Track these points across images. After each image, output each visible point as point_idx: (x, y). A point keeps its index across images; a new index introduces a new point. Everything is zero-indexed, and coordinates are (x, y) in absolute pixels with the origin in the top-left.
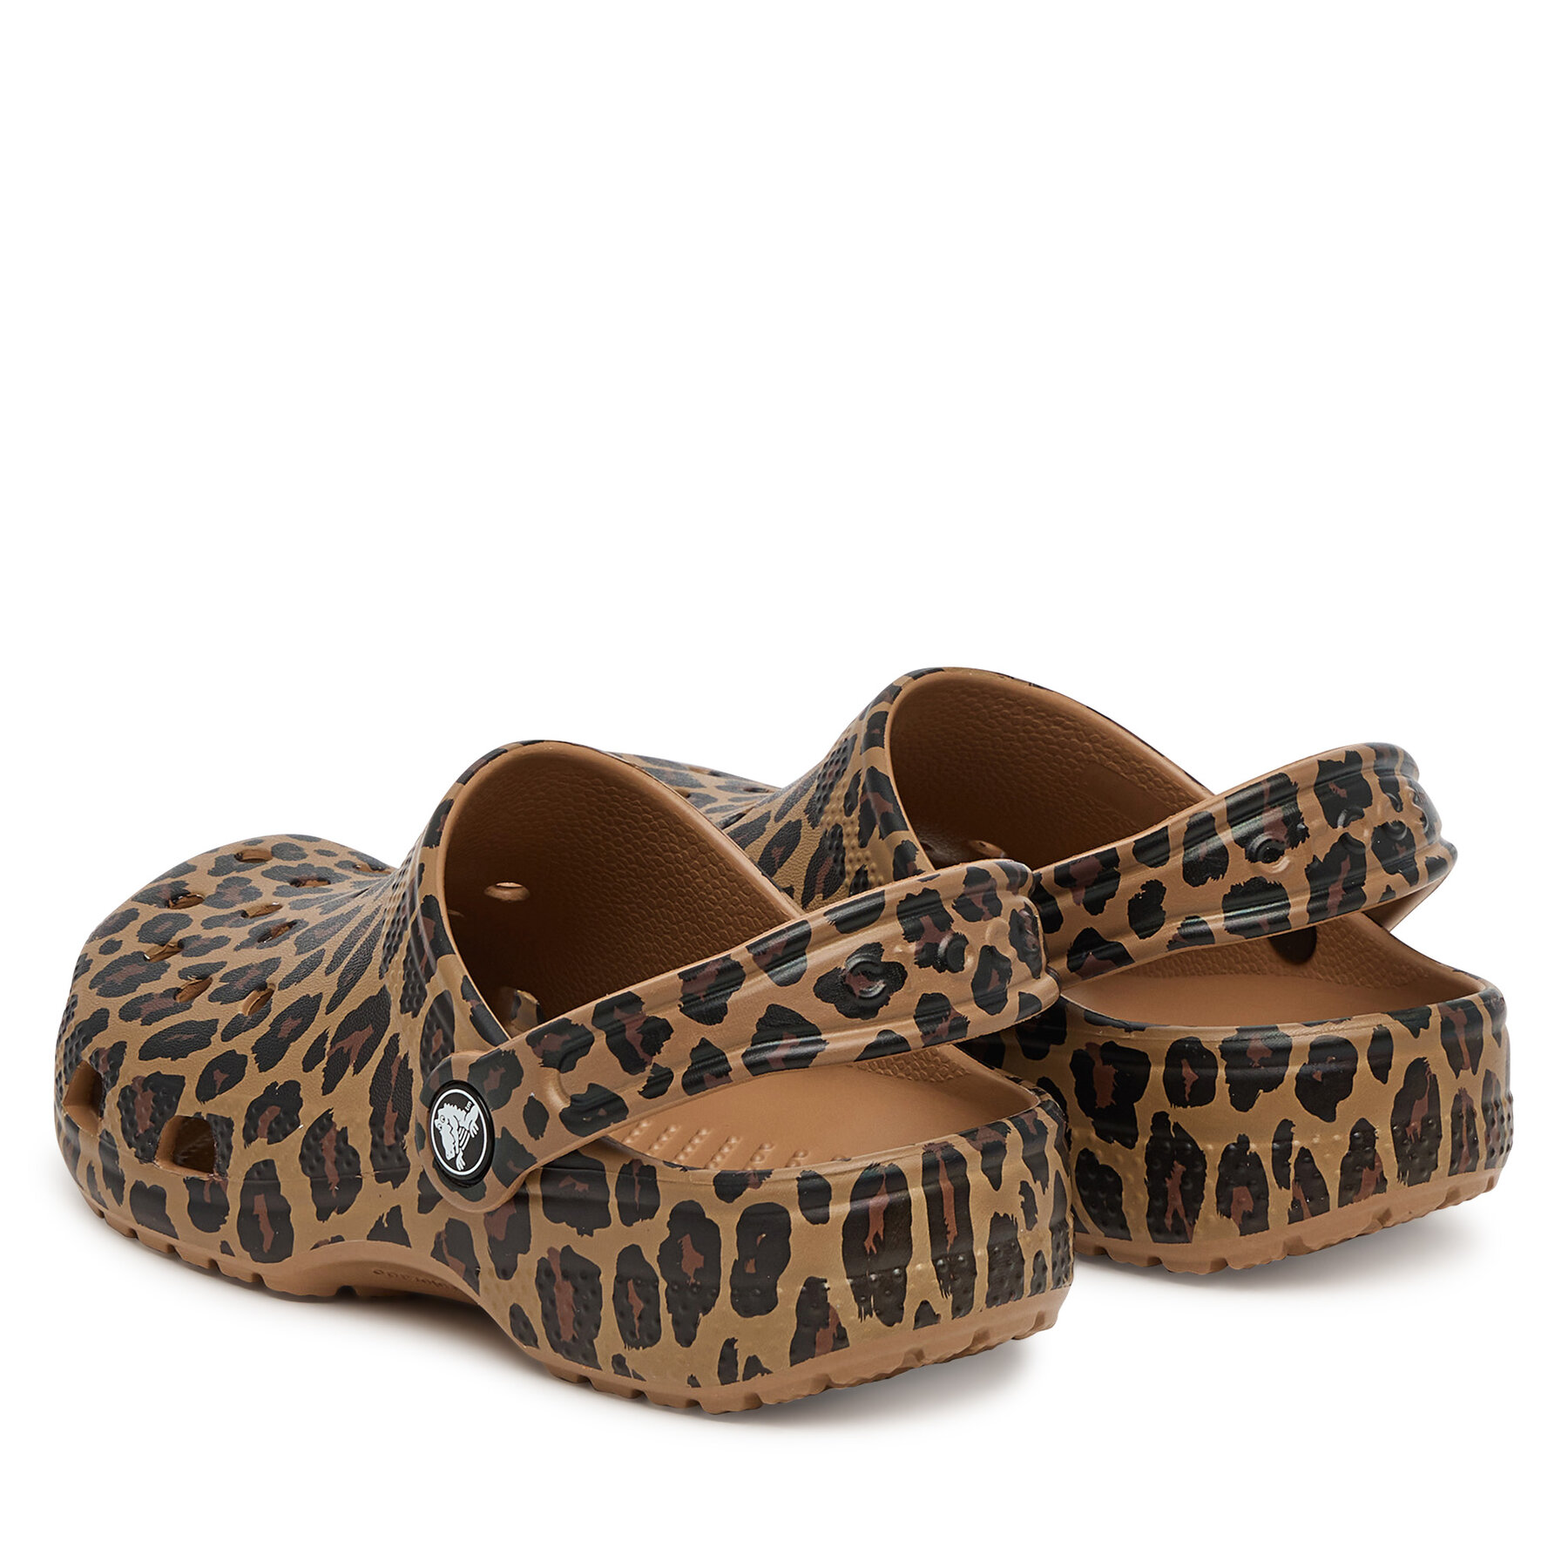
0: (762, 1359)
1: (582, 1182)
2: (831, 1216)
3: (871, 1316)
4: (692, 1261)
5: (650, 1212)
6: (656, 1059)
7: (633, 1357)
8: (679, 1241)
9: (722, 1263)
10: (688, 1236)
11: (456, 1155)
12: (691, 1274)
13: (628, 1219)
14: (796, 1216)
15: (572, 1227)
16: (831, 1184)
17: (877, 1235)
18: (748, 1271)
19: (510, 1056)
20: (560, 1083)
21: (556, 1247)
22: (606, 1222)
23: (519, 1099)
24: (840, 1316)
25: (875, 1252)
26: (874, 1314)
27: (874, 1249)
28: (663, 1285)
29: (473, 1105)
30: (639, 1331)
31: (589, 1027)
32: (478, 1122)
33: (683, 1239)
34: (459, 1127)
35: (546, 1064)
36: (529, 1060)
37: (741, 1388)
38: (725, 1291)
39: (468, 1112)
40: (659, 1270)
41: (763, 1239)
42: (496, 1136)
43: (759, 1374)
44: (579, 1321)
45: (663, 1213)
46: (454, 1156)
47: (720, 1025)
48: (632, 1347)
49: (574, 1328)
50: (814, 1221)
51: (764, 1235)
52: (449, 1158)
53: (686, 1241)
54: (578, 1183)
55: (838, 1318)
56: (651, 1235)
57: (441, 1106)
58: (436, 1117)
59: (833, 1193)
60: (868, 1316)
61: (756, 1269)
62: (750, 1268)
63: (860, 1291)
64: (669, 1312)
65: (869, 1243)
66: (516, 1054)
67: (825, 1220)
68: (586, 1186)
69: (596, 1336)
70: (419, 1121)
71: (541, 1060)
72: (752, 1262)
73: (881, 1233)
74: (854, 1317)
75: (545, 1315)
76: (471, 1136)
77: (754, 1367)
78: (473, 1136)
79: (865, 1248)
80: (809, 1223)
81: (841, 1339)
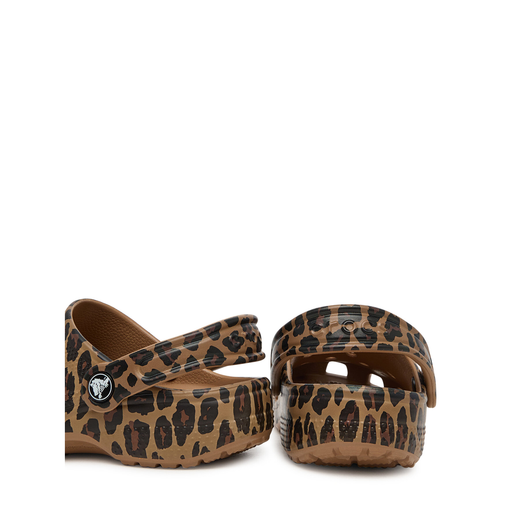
0: (208, 447)
1: (144, 398)
2: (230, 400)
3: (241, 431)
4: (185, 418)
5: (169, 405)
6: (176, 361)
7: (161, 452)
8: (180, 412)
9: (195, 418)
10: (184, 410)
11: (99, 394)
12: (184, 423)
13: (161, 407)
14: (219, 401)
15: (139, 413)
16: (229, 391)
17: (242, 406)
18: (204, 419)
19: (123, 362)
20: (141, 369)
21: (132, 421)
22: (153, 409)
23: (126, 374)
24: (233, 432)
25: (242, 411)
26: (242, 431)
27: (242, 410)
28: (173, 427)
29: (107, 378)
30: (163, 443)
31: (153, 351)
32: (109, 383)
33: (182, 412)
34: (101, 385)
35: (136, 364)
36: (130, 362)
37: (199, 457)
38: (196, 426)
39: (104, 380)
40: (172, 423)
41: (209, 409)
42: (115, 387)
43: (206, 452)
44: (139, 443)
45: (175, 404)
46: (98, 394)
47: (196, 351)
48: (160, 449)
49: (138, 446)
50: (225, 403)
51: (210, 408)
52: (95, 395)
53: (183, 412)
54: (142, 399)
55: (232, 432)
56: (169, 412)
57: (93, 379)
58: (91, 383)
59: (230, 394)
60: (240, 432)
61: (207, 418)
62: (205, 418)
63: (238, 424)
64: (176, 436)
65: (241, 409)
66: (125, 361)
67: (228, 402)
68: (145, 400)
69: (147, 447)
70: (84, 385)
71: (135, 362)
72: (206, 416)
73: (244, 406)
74: (236, 432)
75: (126, 443)
76: (105, 387)
77: (205, 450)
78: (106, 387)
79: (239, 410)
80: (223, 403)
81: (233, 439)
